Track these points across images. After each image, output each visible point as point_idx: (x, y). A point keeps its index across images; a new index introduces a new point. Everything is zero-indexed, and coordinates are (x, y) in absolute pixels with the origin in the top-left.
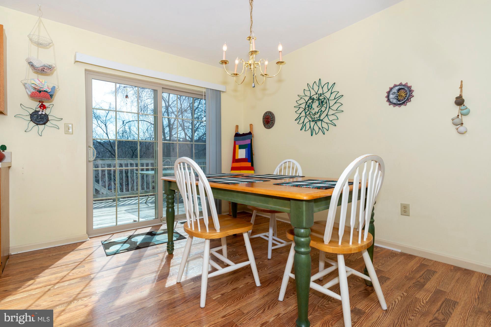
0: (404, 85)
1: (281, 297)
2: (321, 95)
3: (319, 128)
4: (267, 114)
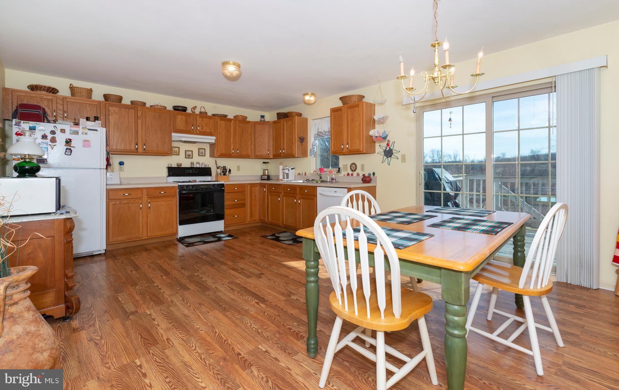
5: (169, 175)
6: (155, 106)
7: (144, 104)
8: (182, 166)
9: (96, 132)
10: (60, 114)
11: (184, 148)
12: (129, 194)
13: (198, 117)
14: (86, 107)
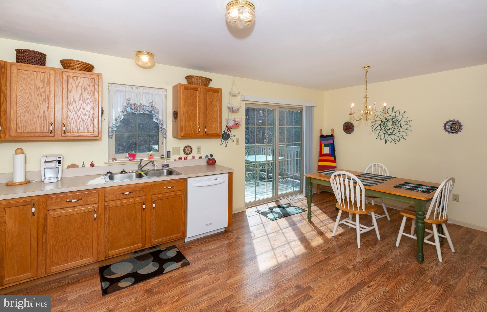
0: (456, 122)
1: (397, 245)
2: (394, 118)
3: (392, 139)
4: (347, 123)
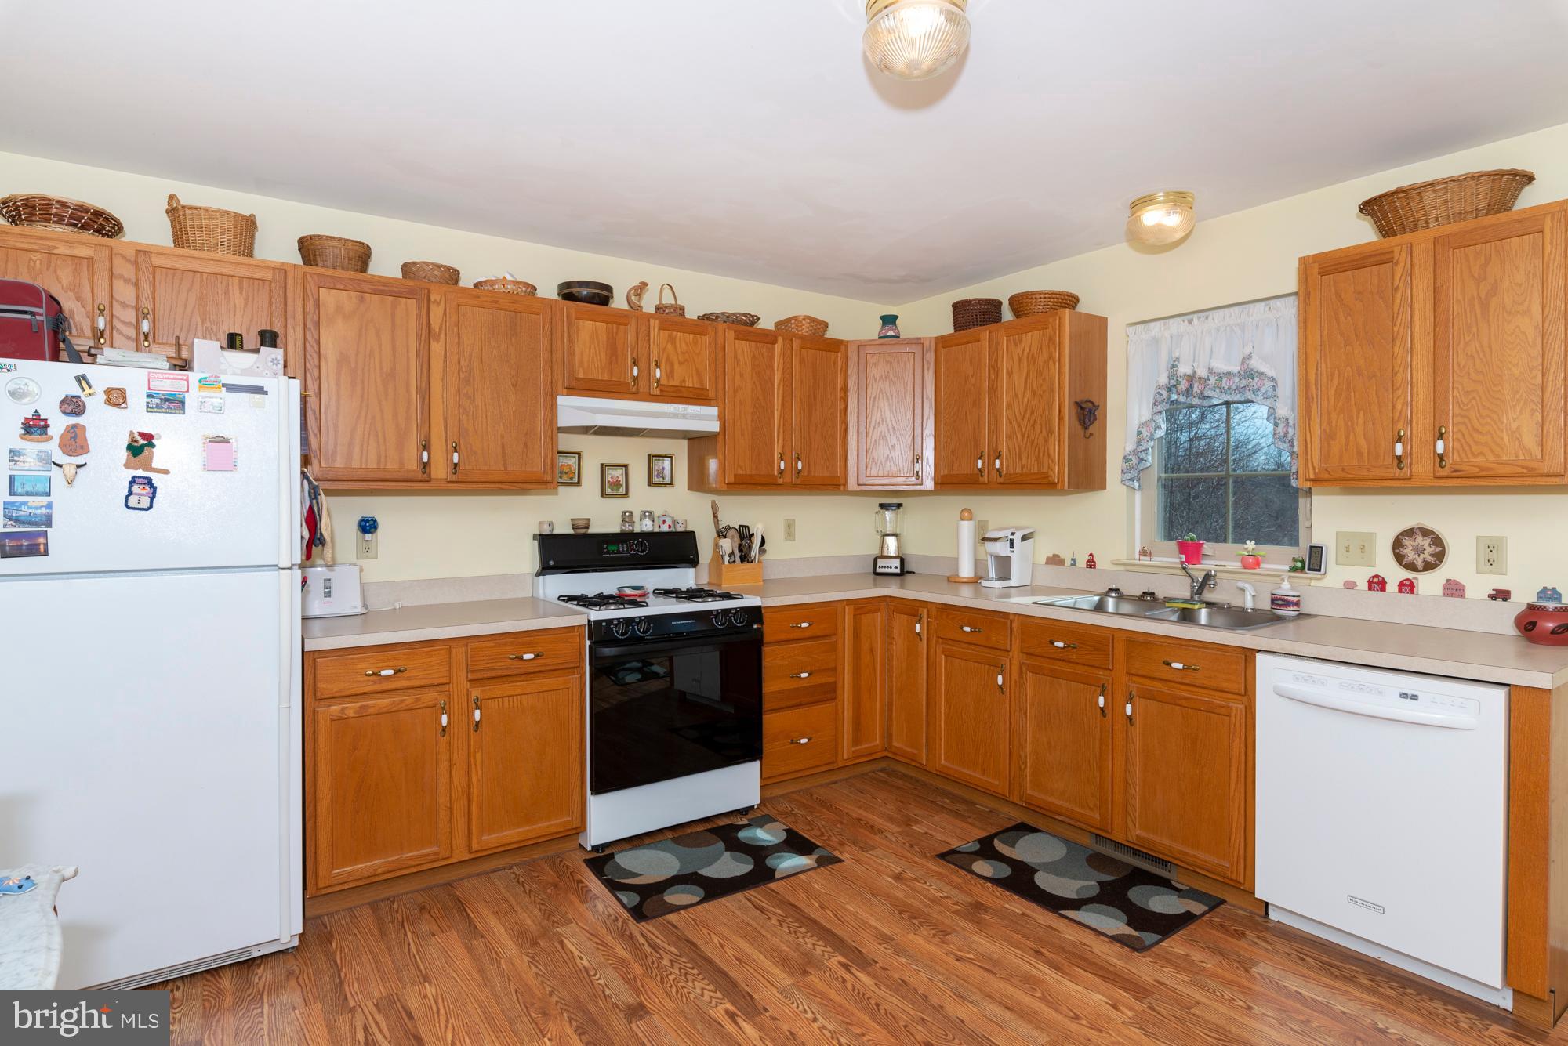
5: (546, 569)
6: (492, 282)
7: (453, 275)
8: (591, 531)
9: (257, 396)
10: (124, 323)
11: (595, 453)
12: (398, 672)
13: (655, 324)
14: (227, 292)
